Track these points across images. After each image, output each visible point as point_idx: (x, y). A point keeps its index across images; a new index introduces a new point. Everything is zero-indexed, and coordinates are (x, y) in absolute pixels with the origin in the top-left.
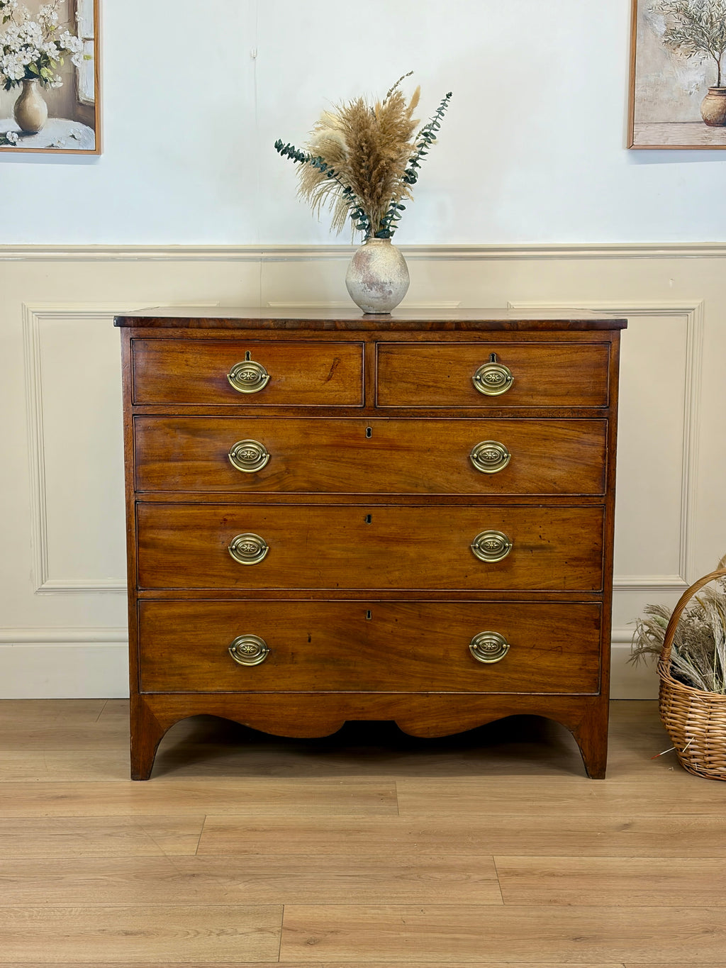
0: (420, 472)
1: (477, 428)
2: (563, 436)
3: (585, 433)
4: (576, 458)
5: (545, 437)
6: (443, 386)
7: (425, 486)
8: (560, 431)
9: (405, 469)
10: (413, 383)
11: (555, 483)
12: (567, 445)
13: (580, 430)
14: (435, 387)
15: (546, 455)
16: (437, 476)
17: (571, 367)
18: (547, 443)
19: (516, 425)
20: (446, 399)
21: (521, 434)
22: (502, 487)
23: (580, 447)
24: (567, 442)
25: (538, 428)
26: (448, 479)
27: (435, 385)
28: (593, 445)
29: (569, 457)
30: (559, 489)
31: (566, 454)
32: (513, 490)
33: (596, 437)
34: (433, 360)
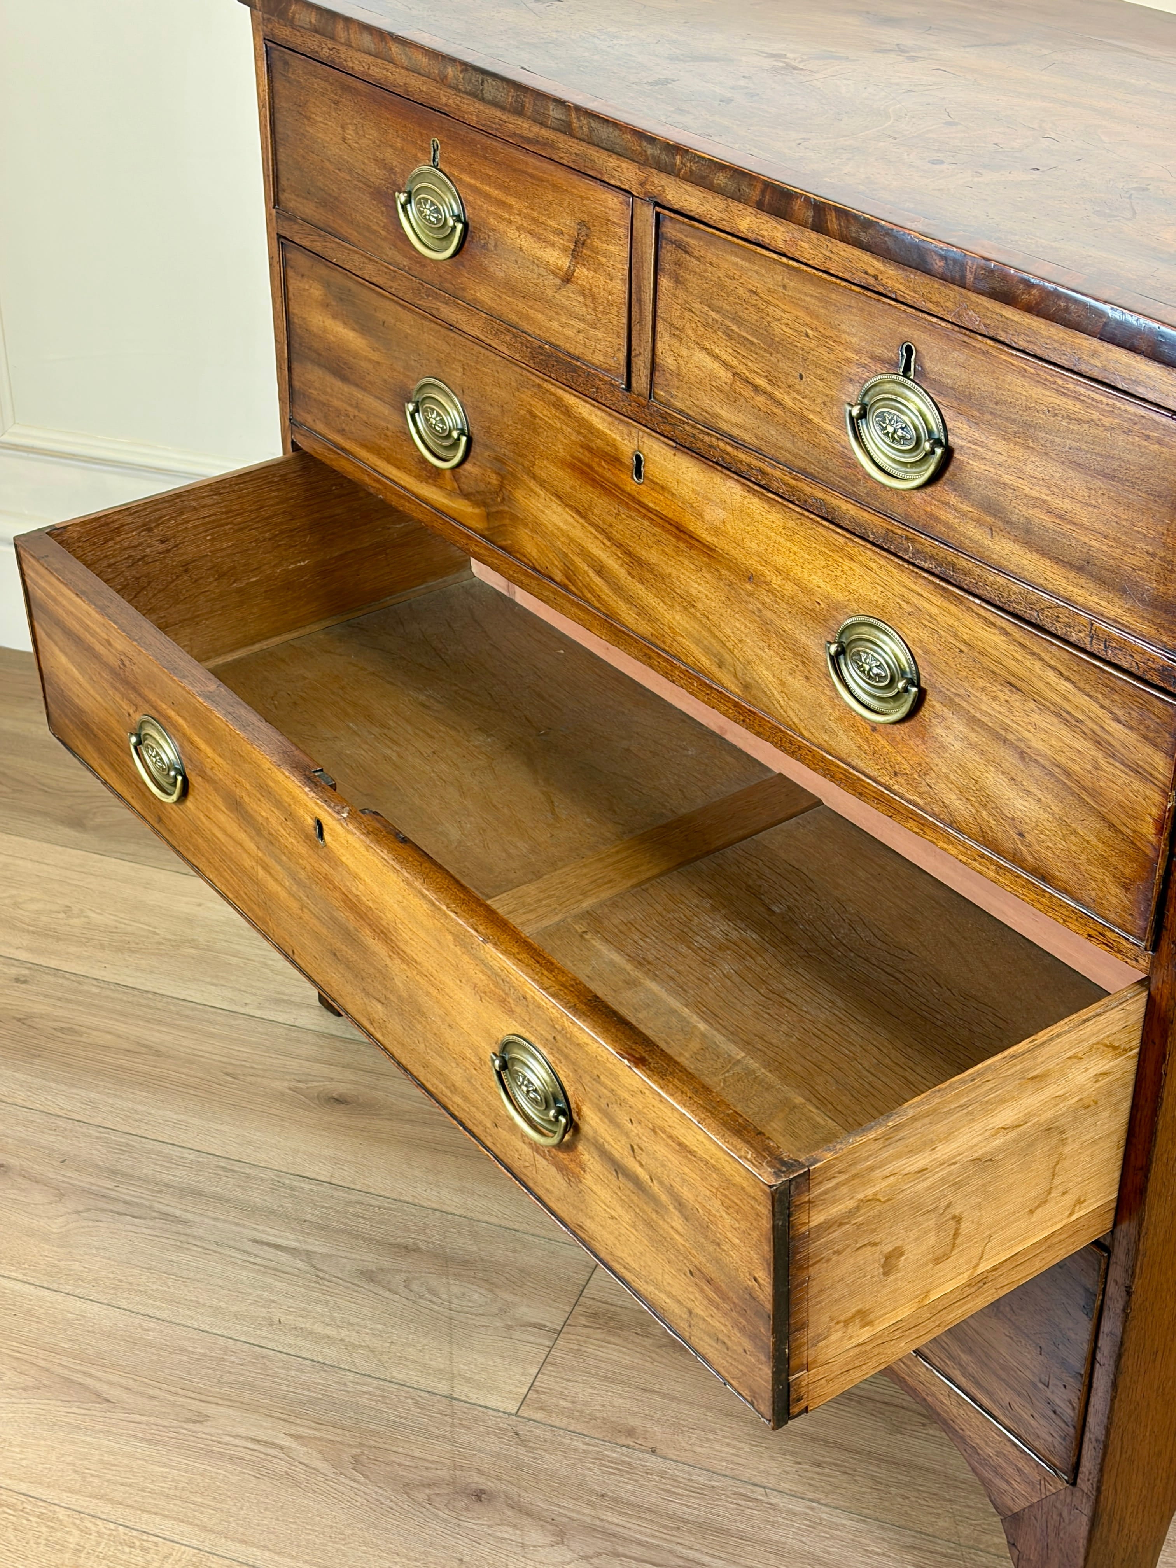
0: (728, 631)
1: (853, 565)
2: (1059, 700)
3: (1120, 722)
4: (1084, 788)
5: (1012, 679)
6: (788, 401)
7: (735, 676)
8: (1051, 676)
9: (699, 605)
10: (725, 363)
11: (1021, 835)
12: (1065, 733)
13: (1107, 703)
14: (770, 396)
15: (1010, 737)
16: (761, 658)
17: (1106, 476)
18: (1016, 699)
19: (946, 604)
20: (789, 445)
21: (956, 636)
22: (896, 774)
23: (1100, 755)
24: (1066, 722)
25: (999, 639)
26: (782, 683)
27: (769, 389)
28: (1137, 771)
29: (1068, 774)
30: (1029, 858)
31: (1062, 760)
32: (920, 794)
33: (1148, 750)
34: (770, 310)
